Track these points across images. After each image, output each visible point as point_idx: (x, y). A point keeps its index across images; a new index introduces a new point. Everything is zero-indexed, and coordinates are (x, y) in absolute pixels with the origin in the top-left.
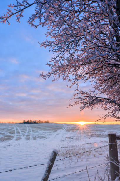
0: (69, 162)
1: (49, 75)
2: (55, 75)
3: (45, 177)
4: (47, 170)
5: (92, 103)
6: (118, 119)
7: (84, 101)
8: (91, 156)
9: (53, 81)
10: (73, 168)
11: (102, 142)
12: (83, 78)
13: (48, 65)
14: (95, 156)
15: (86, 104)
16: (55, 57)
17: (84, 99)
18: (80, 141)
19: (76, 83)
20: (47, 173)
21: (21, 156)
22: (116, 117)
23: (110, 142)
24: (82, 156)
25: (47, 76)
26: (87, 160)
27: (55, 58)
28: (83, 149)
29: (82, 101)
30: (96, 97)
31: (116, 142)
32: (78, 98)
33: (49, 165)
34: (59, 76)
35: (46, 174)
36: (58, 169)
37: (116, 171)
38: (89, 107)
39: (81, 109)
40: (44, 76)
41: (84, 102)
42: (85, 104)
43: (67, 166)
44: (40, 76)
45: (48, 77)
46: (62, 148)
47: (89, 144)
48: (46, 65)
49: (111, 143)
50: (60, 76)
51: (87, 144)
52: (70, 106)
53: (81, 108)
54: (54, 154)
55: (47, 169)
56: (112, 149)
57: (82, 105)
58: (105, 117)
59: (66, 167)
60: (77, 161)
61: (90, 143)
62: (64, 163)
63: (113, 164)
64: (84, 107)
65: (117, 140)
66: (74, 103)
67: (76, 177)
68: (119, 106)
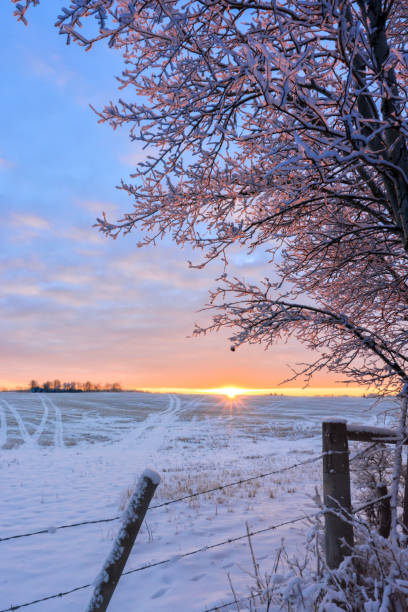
0: (190, 517)
1: (128, 225)
2: (146, 224)
3: (113, 562)
4: (121, 540)
5: (270, 325)
6: (352, 378)
7: (245, 316)
8: (261, 496)
9: (140, 245)
10: (201, 534)
11: (295, 452)
12: (243, 240)
13: (125, 187)
14: (272, 497)
15: (251, 327)
16: (152, 162)
17: (243, 311)
18: (224, 450)
19: (221, 255)
20: (122, 549)
21: (23, 499)
22: (347, 370)
23: (326, 449)
24: (232, 496)
25: (121, 227)
26: (248, 509)
27: (149, 165)
28: (233, 475)
29: (237, 317)
30: (286, 304)
31: (347, 447)
32: (225, 306)
33: (128, 522)
34: (162, 229)
35: (119, 551)
36: (151, 540)
37: (343, 539)
38: (260, 336)
39: (233, 344)
40: (111, 227)
41: (243, 320)
42: (246, 326)
43: (180, 529)
44: (96, 225)
45: (124, 230)
46: (164, 471)
47: (253, 458)
48: (117, 187)
49: (330, 452)
50: (167, 230)
51: (248, 458)
52: (195, 332)
53: (233, 339)
54: (145, 485)
55: (123, 535)
56: (332, 471)
57: (238, 330)
59: (177, 533)
60: (213, 512)
61: (258, 457)
62: (173, 519)
63: (336, 516)
64: (243, 337)
65: (350, 442)
66: (212, 323)
67: (213, 563)
68: (358, 335)
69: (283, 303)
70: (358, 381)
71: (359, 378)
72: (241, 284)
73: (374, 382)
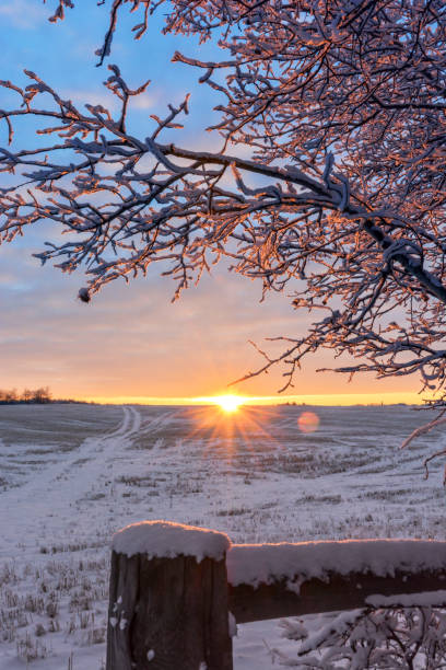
6: (365, 360)
30: (180, 154)
32: (9, 160)
46: (44, 551)
58: (295, 354)
61: (242, 512)
69: (171, 150)
70: (381, 368)
71: (383, 359)
72: (42, 88)
73: (421, 368)
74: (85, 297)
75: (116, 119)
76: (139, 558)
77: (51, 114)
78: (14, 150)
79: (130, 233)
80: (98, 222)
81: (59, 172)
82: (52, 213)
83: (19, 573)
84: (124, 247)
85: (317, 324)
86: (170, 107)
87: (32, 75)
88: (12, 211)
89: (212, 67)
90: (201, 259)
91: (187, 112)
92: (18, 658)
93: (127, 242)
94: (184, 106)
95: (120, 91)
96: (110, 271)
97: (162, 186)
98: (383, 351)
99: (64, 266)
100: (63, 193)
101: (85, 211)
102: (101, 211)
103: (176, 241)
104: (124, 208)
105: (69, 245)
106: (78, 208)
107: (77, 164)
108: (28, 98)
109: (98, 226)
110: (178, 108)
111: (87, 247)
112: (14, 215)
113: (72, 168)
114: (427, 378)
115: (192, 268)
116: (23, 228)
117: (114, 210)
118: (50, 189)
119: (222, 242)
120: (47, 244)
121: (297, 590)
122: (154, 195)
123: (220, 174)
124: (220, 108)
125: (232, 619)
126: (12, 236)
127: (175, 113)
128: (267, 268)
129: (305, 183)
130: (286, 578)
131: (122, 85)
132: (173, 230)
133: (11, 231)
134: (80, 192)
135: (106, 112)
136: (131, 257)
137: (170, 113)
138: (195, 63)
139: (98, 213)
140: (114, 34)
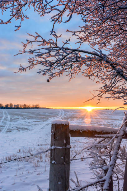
30: (69, 49)
31: (68, 142)
32: (32, 52)
52: (20, 69)
58: (101, 94)
65: (72, 138)
68: (114, 67)
69: (67, 49)
73: (123, 97)
74: (48, 81)
75: (55, 42)
76: (55, 124)
77: (41, 42)
78: (33, 49)
79: (58, 66)
80: (51, 64)
81: (42, 54)
82: (41, 63)
83: (33, 149)
84: (57, 69)
85: (102, 87)
86: (66, 40)
87: (37, 33)
88: (32, 62)
89: (75, 32)
90: (75, 72)
91: (70, 41)
92: (33, 166)
93: (58, 68)
94: (69, 40)
95: (56, 37)
96: (54, 75)
97: (65, 56)
98: (115, 94)
99: (44, 74)
100: (43, 58)
101: (48, 62)
102: (52, 62)
103: (69, 68)
104: (57, 61)
105: (45, 70)
106: (47, 61)
107: (46, 52)
108: (36, 38)
109: (51, 65)
110: (68, 40)
111: (49, 70)
112: (33, 63)
113: (45, 53)
114: (124, 99)
115: (74, 74)
116: (35, 66)
117: (55, 61)
118: (41, 57)
119: (80, 68)
120: (40, 70)
121: (82, 132)
122: (63, 58)
123: (78, 54)
124: (78, 39)
125: (70, 135)
126: (32, 68)
127: (67, 41)
128: (90, 74)
129: (97, 55)
130: (80, 130)
131: (56, 35)
132: (68, 65)
133: (32, 67)
134: (47, 58)
135: (53, 40)
136: (59, 71)
137: (66, 41)
138: (71, 32)
139: (51, 62)
140: (54, 29)
